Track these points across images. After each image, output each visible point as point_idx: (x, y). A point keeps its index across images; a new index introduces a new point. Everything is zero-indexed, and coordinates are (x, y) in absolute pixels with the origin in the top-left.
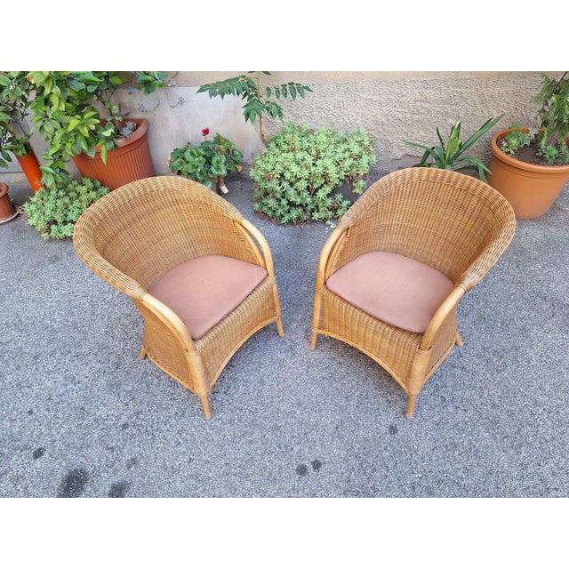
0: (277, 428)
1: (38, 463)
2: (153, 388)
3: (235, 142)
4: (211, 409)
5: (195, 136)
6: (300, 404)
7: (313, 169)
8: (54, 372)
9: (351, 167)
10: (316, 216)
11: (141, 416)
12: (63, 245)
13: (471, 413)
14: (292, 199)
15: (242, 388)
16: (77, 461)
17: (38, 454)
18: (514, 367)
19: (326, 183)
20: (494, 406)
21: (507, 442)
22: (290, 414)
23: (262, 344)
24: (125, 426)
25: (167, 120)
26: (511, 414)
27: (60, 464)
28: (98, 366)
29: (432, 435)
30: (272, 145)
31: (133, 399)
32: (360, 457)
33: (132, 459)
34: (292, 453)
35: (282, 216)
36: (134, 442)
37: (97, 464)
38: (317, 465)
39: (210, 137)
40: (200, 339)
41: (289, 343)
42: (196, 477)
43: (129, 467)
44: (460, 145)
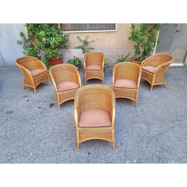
1: (45, 103)
3: (80, 59)
5: (72, 58)
16: (52, 103)
17: (45, 102)
25: (66, 55)
27: (49, 103)
39: (75, 58)
44: (123, 58)
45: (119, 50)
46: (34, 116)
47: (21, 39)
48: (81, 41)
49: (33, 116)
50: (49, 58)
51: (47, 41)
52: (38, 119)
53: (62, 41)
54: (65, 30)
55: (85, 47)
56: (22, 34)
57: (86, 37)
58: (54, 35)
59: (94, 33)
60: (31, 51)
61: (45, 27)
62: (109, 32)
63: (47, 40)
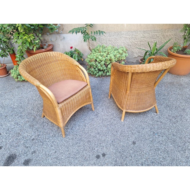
0: (89, 141)
2: (45, 127)
3: (81, 51)
4: (66, 134)
5: (68, 50)
6: (98, 133)
7: (106, 58)
8: (11, 121)
9: (119, 57)
10: (108, 74)
11: (39, 136)
12: (22, 83)
13: (165, 137)
14: (99, 68)
15: (77, 128)
16: (13, 151)
18: (181, 122)
19: (111, 63)
20: (174, 135)
21: (180, 149)
22: (95, 137)
23: (86, 113)
24: (33, 139)
25: (59, 45)
26: (181, 138)
27: (7, 152)
28: (27, 119)
29: (149, 145)
30: (93, 51)
31: (37, 130)
32: (121, 153)
33: (34, 151)
34: (94, 150)
35: (96, 74)
36: (36, 145)
37: (20, 152)
38: (104, 155)
39: (73, 50)
40: (61, 103)
41: (96, 113)
42: (57, 158)
43: (32, 154)
44: (157, 49)
45: (146, 35)
55: (89, 31)
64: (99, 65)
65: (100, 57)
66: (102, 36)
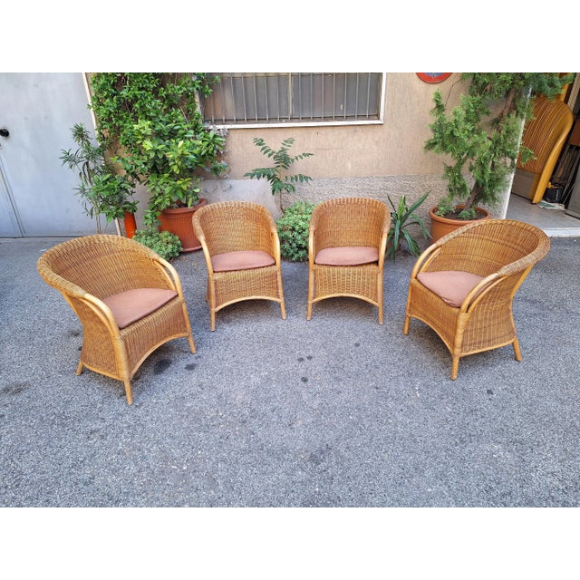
6: (301, 336)
30: (288, 211)
32: (336, 355)
34: (295, 353)
35: (293, 255)
38: (310, 358)
44: (407, 209)
45: (389, 184)
46: (99, 405)
47: (75, 147)
48: (267, 154)
49: (94, 405)
50: (163, 207)
51: (157, 151)
52: (109, 417)
53: (207, 152)
54: (217, 121)
55: (281, 174)
56: (80, 134)
57: (286, 141)
58: (183, 134)
59: (310, 130)
60: (105, 183)
61: (154, 108)
62: (358, 128)
63: (160, 147)
64: (299, 237)
65: (301, 223)
66: (305, 186)
